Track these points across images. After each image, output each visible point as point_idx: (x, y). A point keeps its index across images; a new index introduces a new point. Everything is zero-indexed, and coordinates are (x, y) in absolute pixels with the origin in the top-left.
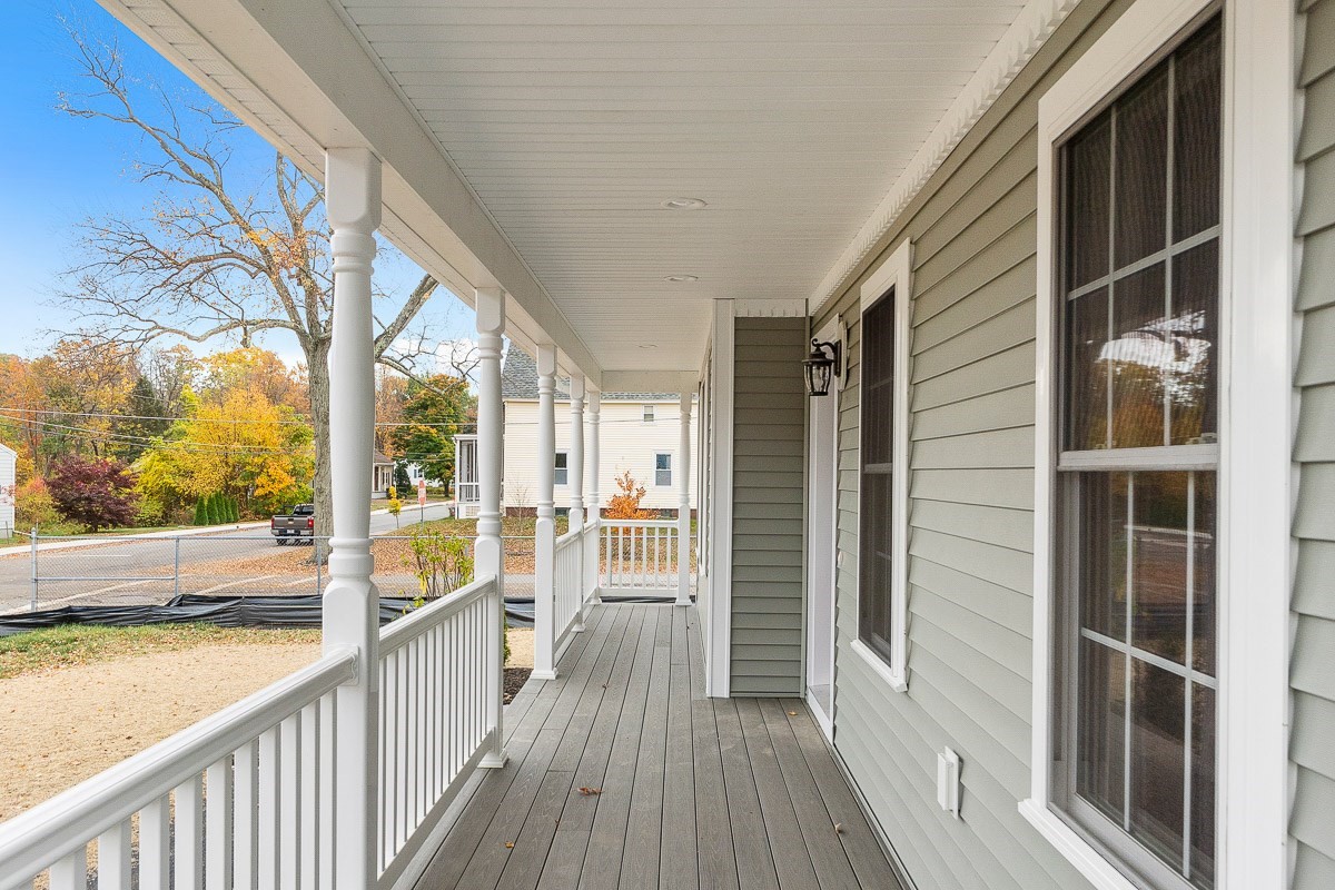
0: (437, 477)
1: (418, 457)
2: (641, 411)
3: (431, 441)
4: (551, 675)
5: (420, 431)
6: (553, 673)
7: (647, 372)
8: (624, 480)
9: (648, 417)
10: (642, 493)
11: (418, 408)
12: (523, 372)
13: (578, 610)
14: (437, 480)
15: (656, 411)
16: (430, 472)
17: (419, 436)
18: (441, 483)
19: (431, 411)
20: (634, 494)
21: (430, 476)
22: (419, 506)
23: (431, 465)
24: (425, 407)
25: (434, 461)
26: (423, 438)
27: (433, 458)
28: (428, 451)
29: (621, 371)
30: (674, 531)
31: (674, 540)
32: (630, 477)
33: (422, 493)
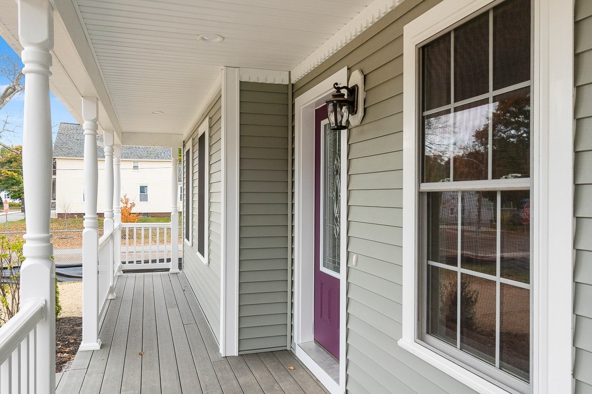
0: (18, 198)
1: (7, 188)
2: (131, 165)
3: (14, 179)
4: (96, 346)
5: (7, 174)
6: (98, 344)
7: (151, 134)
8: (124, 199)
9: (136, 167)
10: (133, 205)
11: (6, 163)
12: (66, 144)
13: (111, 284)
14: (18, 200)
15: (140, 165)
16: (14, 196)
17: (7, 177)
18: (20, 201)
19: (14, 164)
20: (129, 206)
21: (13, 197)
22: (4, 213)
23: (15, 192)
24: (10, 162)
25: (16, 190)
26: (9, 178)
27: (16, 188)
28: (13, 185)
29: (134, 133)
30: (169, 229)
31: (169, 234)
32: (127, 197)
33: (6, 206)
